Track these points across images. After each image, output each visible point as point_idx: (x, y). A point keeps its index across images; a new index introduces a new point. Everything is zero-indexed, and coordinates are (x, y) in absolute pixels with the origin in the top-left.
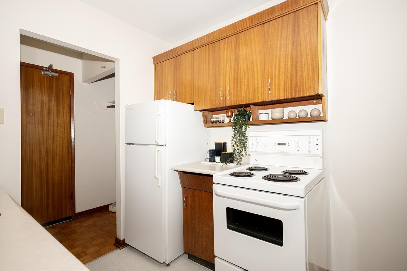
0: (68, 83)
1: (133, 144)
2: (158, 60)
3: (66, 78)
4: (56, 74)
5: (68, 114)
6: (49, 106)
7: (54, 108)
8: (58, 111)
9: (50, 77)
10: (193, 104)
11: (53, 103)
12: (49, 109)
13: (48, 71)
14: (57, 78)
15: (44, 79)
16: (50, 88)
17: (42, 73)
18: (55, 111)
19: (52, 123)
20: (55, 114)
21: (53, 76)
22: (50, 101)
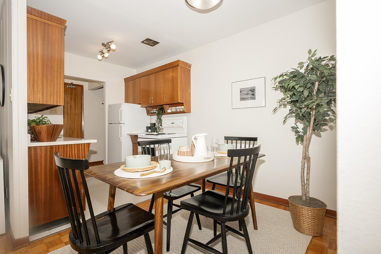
0: (81, 91)
1: (112, 124)
2: (127, 80)
3: (79, 88)
4: (75, 87)
5: (80, 108)
6: (71, 104)
7: (73, 105)
8: (75, 107)
9: (71, 88)
10: (140, 104)
11: (73, 102)
12: (71, 105)
13: (70, 85)
14: (75, 89)
15: (68, 90)
16: (71, 94)
17: (68, 86)
18: (74, 107)
19: (72, 113)
20: (74, 108)
21: (72, 88)
22: (71, 101)
